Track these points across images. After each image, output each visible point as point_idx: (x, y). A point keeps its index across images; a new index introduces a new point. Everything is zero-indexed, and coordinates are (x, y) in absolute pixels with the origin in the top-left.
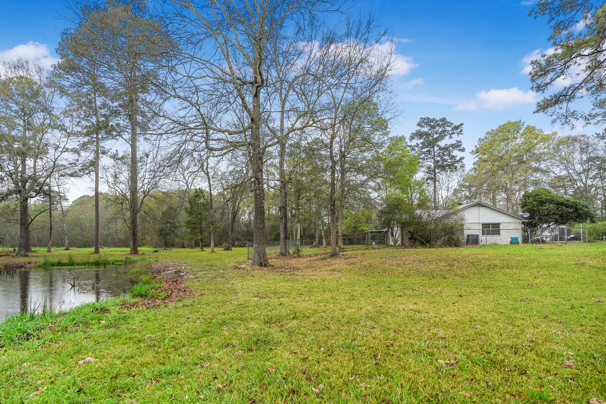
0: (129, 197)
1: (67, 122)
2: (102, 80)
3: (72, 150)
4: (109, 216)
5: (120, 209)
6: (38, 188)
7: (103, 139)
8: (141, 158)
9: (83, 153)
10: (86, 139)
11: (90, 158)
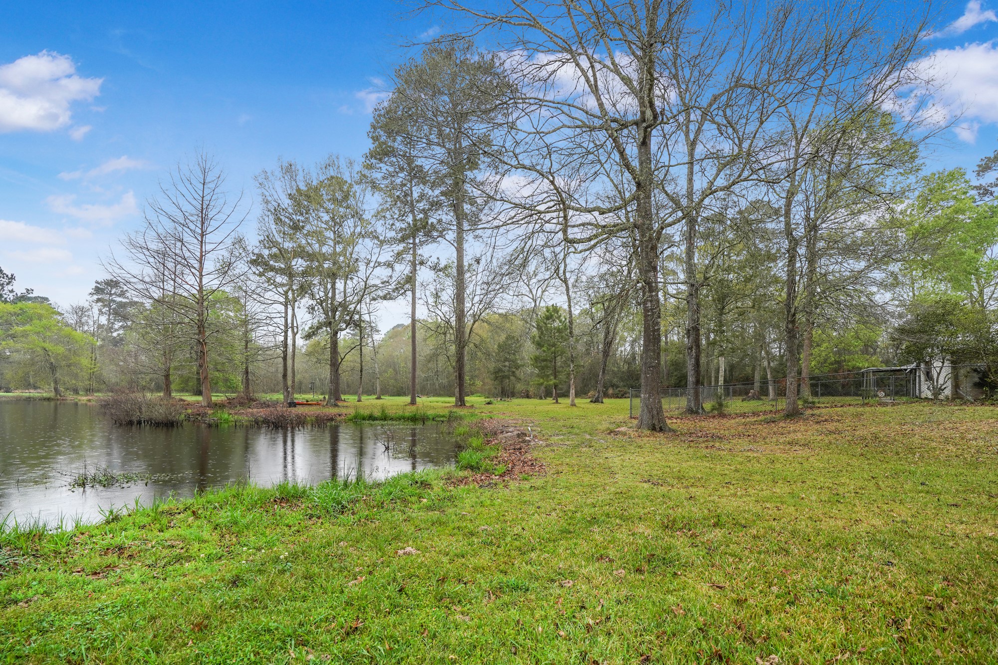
0: (454, 324)
1: (380, 227)
2: (419, 162)
3: (385, 264)
4: (428, 352)
5: (442, 342)
6: (348, 318)
7: (422, 243)
8: (470, 265)
9: (398, 267)
10: (401, 247)
11: (405, 273)
